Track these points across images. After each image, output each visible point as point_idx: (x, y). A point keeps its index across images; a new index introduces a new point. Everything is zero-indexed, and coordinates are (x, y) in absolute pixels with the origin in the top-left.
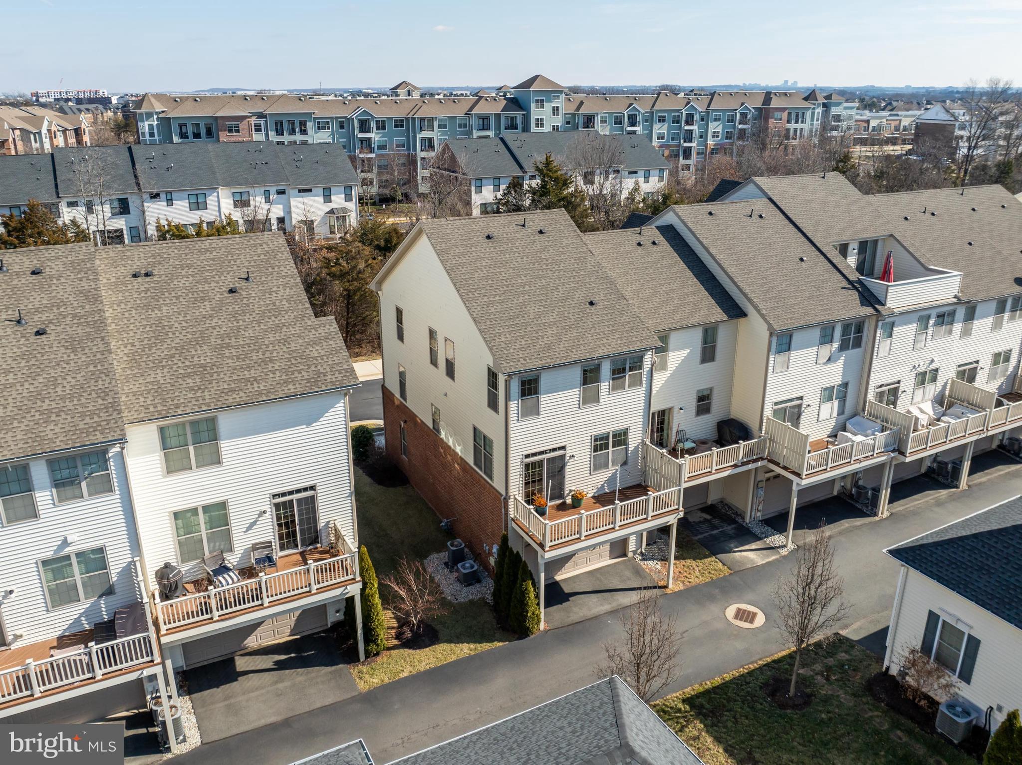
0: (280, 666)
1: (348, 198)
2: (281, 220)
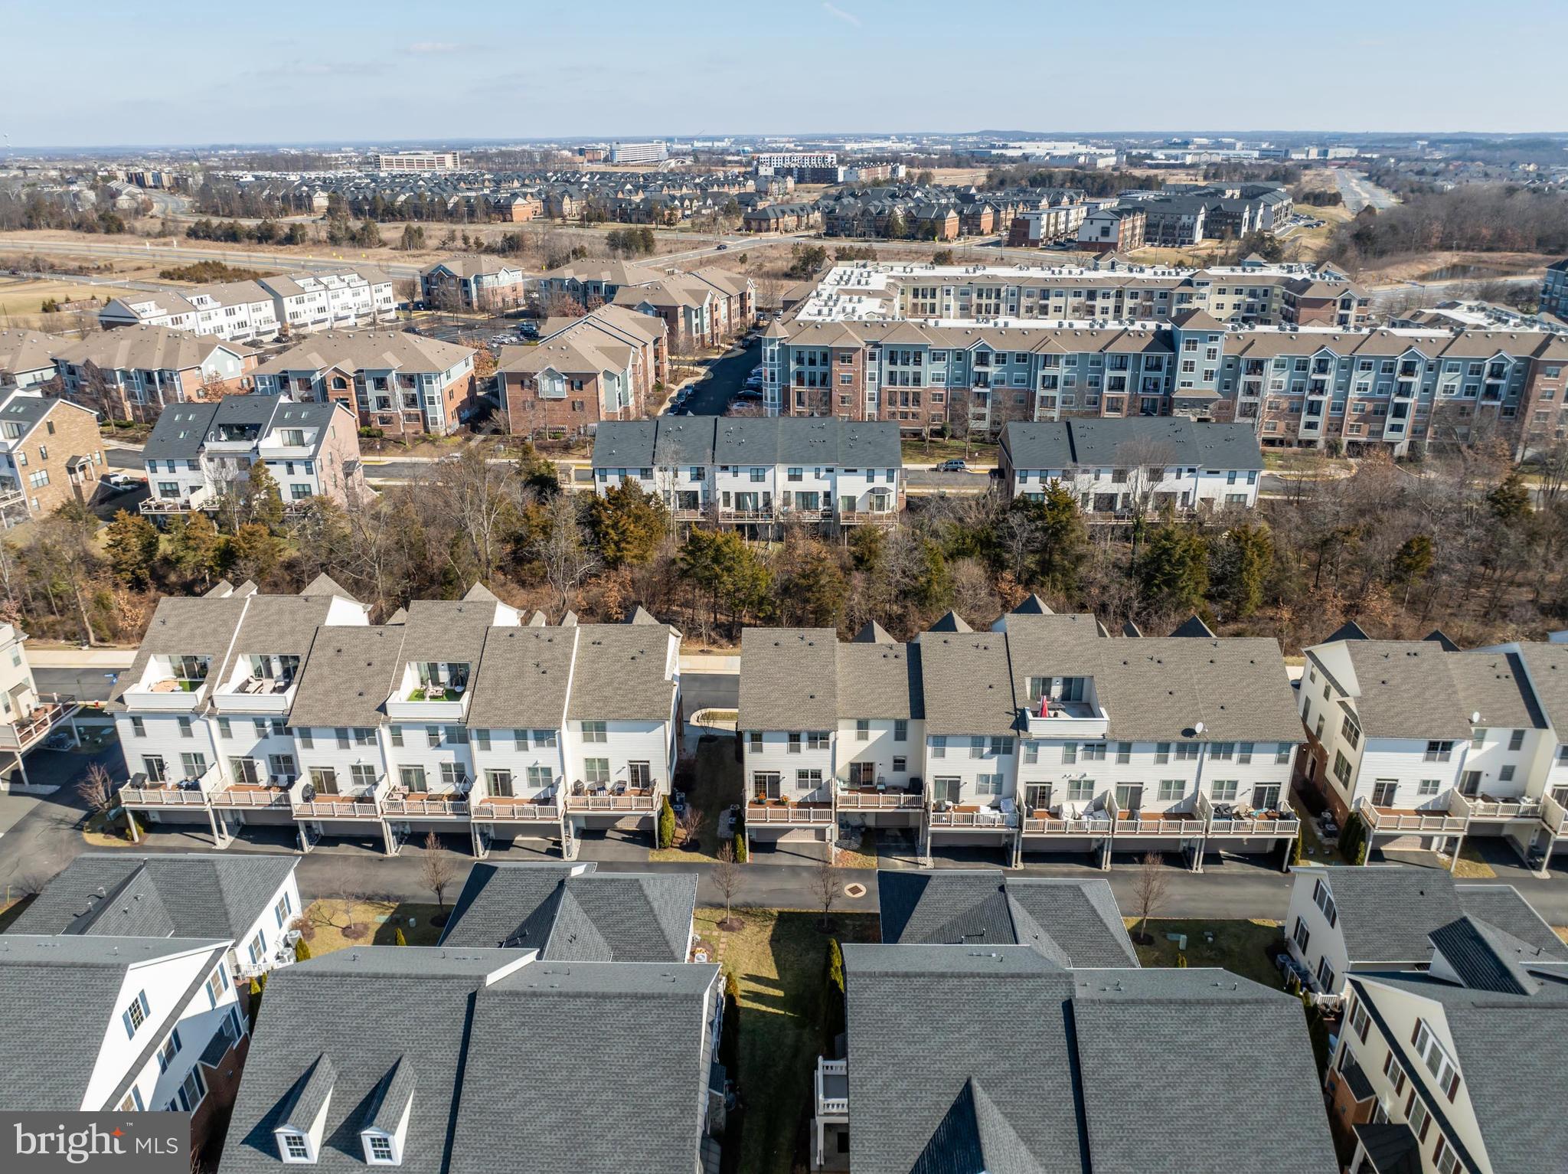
1: (890, 479)
2: (827, 495)
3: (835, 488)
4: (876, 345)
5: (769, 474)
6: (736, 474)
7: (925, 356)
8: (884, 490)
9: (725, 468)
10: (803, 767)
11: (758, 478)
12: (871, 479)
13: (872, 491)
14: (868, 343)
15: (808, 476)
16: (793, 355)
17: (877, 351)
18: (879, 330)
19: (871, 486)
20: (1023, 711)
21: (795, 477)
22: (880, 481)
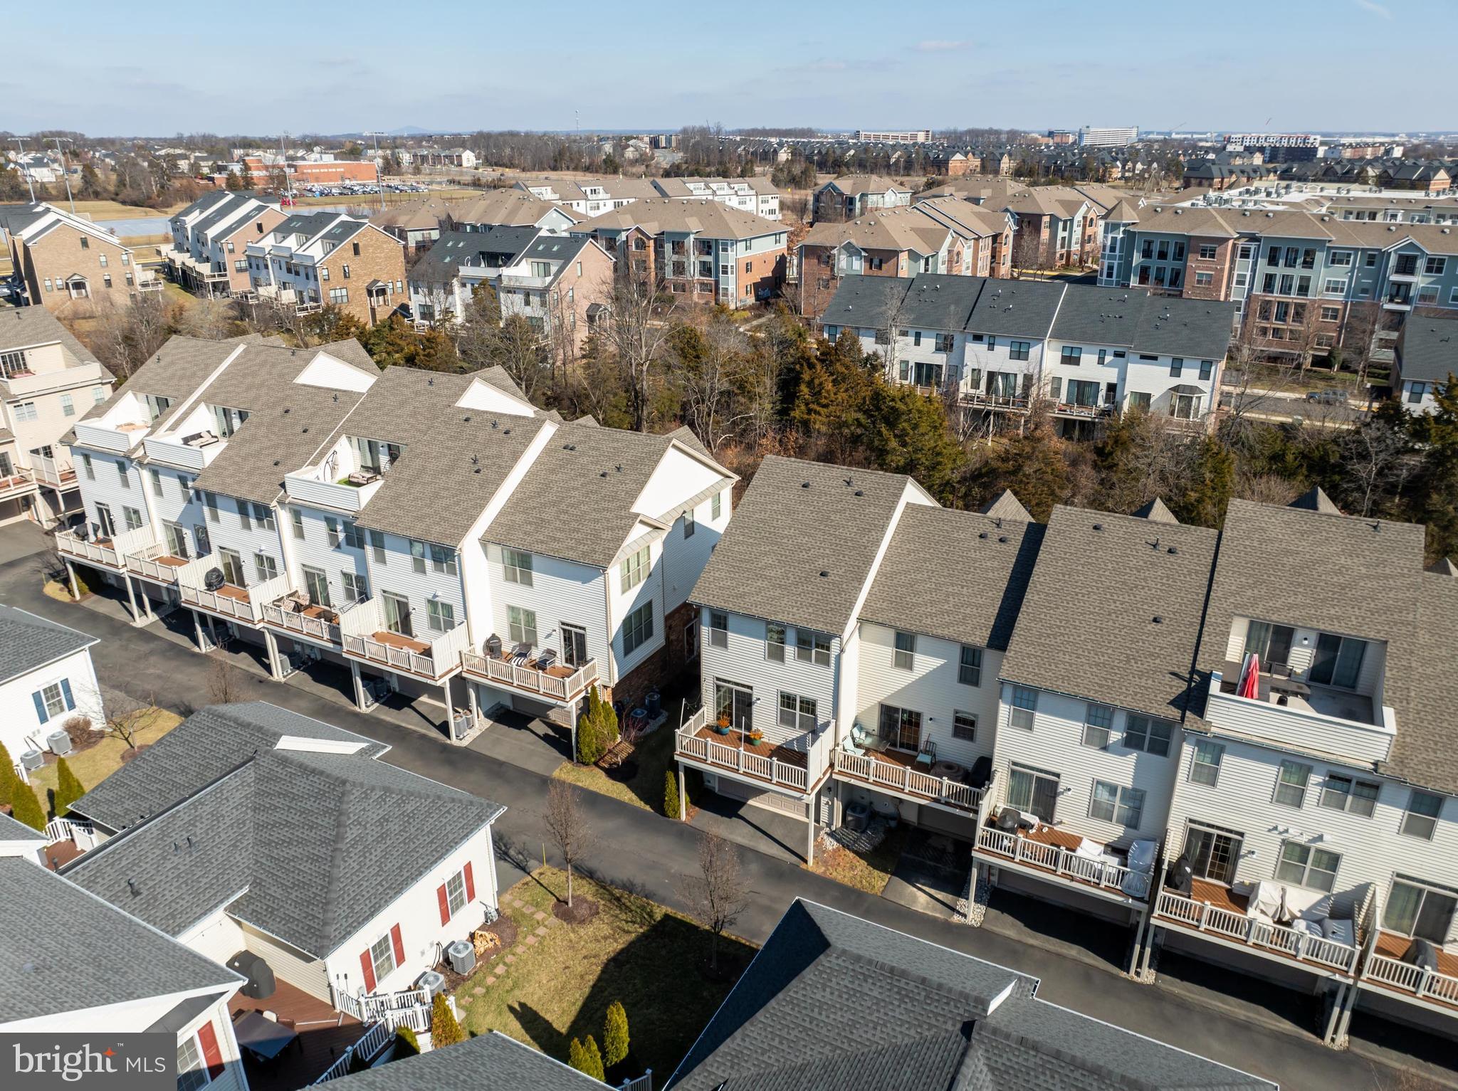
0: (546, 738)
1: (1205, 375)
2: (1112, 388)
3: (1124, 380)
4: (1253, 238)
5: (1034, 351)
6: (991, 347)
7: (1320, 257)
8: (1193, 389)
9: (978, 338)
10: (790, 690)
11: (1019, 354)
12: (1176, 372)
13: (1176, 389)
14: (1242, 236)
15: (1089, 359)
16: (1139, 244)
17: (1253, 246)
18: (1260, 220)
19: (1175, 382)
20: (1206, 678)
21: (1070, 359)
22: (1190, 376)
